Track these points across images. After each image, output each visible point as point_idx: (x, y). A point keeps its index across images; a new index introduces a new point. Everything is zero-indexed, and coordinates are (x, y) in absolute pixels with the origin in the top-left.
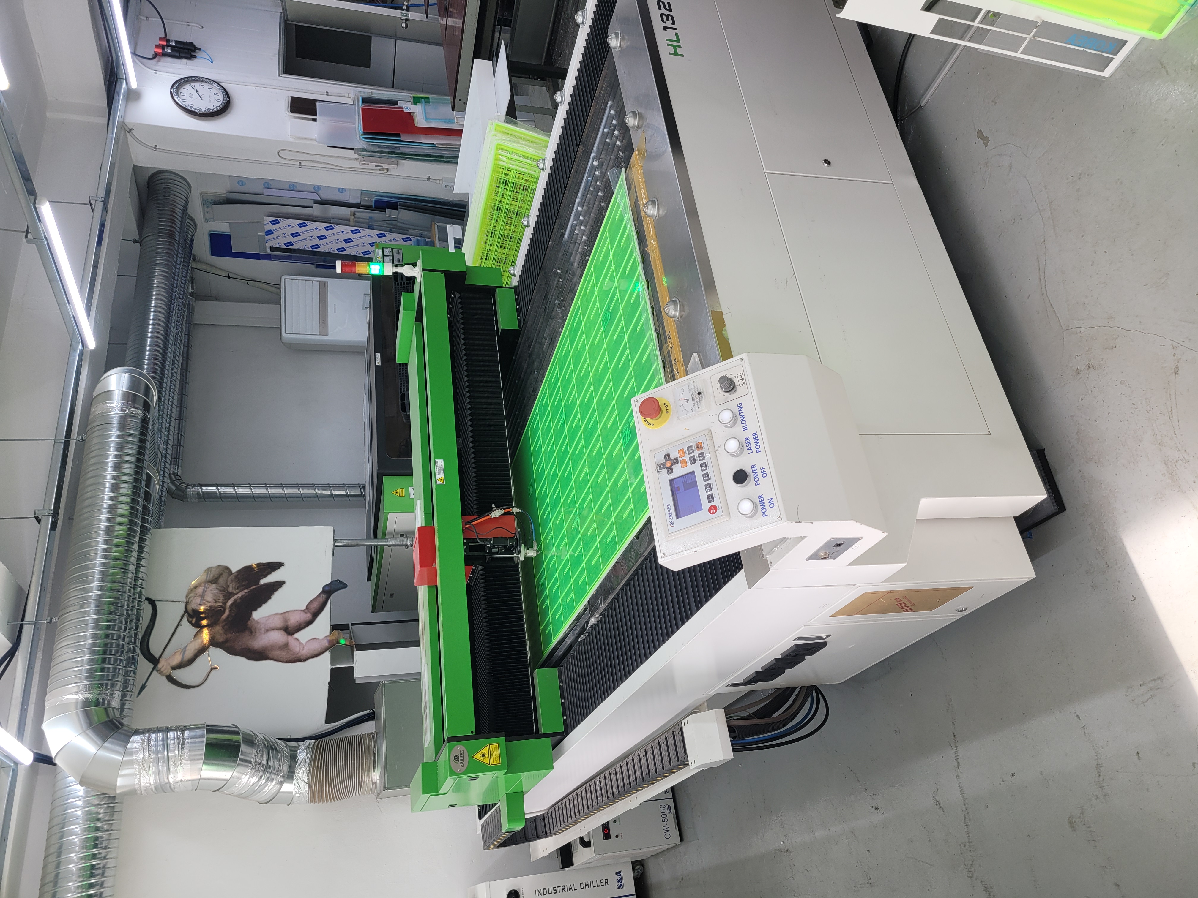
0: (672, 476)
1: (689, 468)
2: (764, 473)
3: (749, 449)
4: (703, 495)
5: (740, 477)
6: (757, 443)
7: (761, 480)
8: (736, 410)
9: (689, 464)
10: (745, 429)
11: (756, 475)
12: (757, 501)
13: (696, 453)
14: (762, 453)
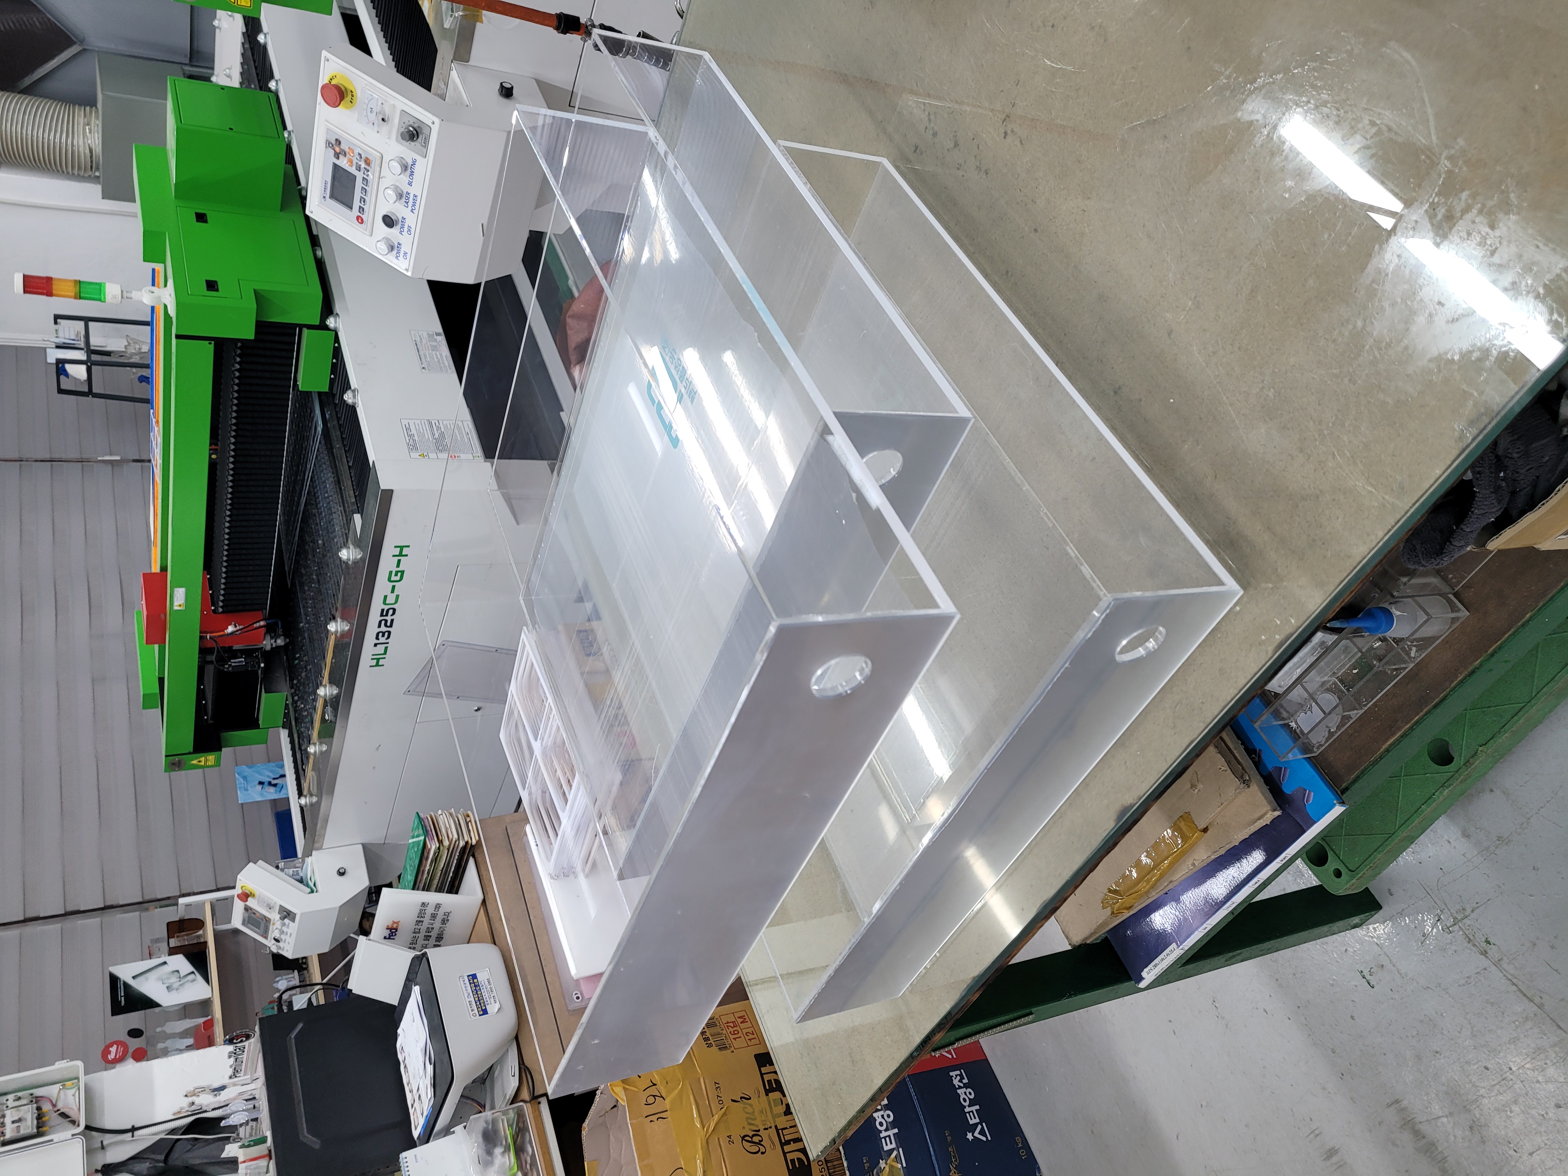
0: (338, 162)
1: (353, 170)
2: (409, 230)
3: (407, 203)
4: (356, 204)
5: (389, 221)
6: (414, 205)
7: (405, 233)
8: (410, 163)
9: (354, 168)
10: (410, 184)
11: (402, 227)
12: (396, 245)
13: (363, 165)
14: (414, 216)
